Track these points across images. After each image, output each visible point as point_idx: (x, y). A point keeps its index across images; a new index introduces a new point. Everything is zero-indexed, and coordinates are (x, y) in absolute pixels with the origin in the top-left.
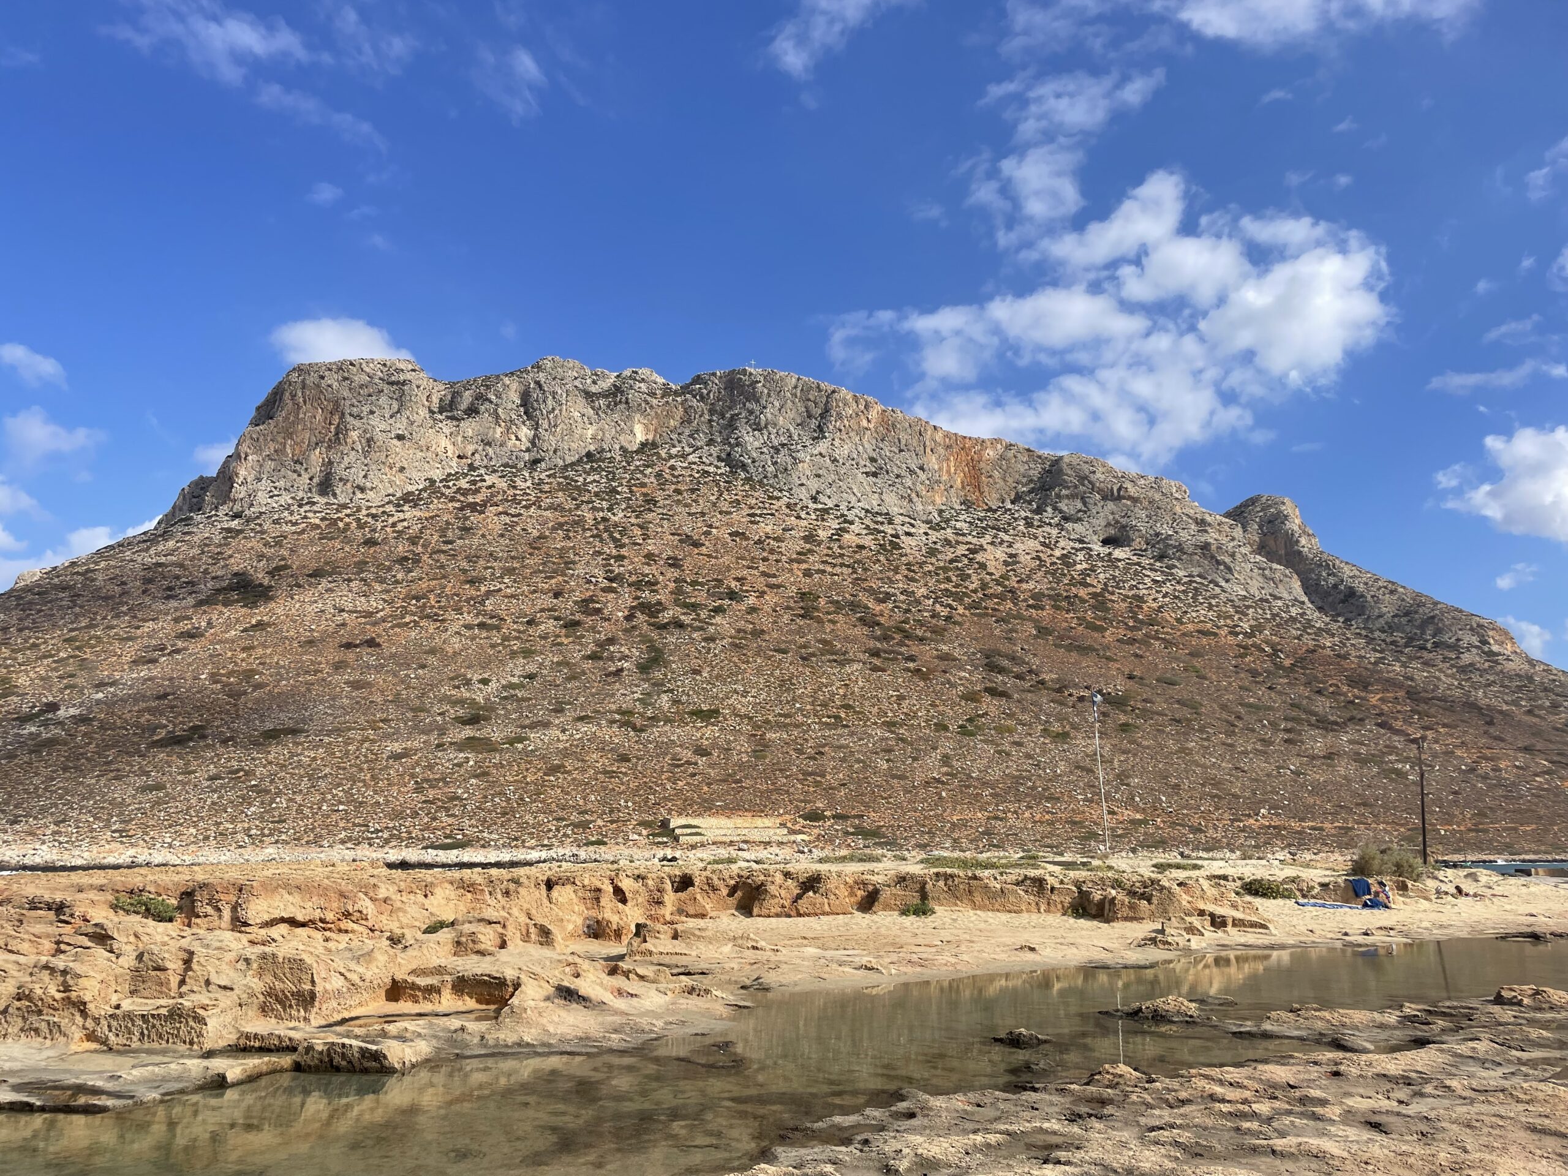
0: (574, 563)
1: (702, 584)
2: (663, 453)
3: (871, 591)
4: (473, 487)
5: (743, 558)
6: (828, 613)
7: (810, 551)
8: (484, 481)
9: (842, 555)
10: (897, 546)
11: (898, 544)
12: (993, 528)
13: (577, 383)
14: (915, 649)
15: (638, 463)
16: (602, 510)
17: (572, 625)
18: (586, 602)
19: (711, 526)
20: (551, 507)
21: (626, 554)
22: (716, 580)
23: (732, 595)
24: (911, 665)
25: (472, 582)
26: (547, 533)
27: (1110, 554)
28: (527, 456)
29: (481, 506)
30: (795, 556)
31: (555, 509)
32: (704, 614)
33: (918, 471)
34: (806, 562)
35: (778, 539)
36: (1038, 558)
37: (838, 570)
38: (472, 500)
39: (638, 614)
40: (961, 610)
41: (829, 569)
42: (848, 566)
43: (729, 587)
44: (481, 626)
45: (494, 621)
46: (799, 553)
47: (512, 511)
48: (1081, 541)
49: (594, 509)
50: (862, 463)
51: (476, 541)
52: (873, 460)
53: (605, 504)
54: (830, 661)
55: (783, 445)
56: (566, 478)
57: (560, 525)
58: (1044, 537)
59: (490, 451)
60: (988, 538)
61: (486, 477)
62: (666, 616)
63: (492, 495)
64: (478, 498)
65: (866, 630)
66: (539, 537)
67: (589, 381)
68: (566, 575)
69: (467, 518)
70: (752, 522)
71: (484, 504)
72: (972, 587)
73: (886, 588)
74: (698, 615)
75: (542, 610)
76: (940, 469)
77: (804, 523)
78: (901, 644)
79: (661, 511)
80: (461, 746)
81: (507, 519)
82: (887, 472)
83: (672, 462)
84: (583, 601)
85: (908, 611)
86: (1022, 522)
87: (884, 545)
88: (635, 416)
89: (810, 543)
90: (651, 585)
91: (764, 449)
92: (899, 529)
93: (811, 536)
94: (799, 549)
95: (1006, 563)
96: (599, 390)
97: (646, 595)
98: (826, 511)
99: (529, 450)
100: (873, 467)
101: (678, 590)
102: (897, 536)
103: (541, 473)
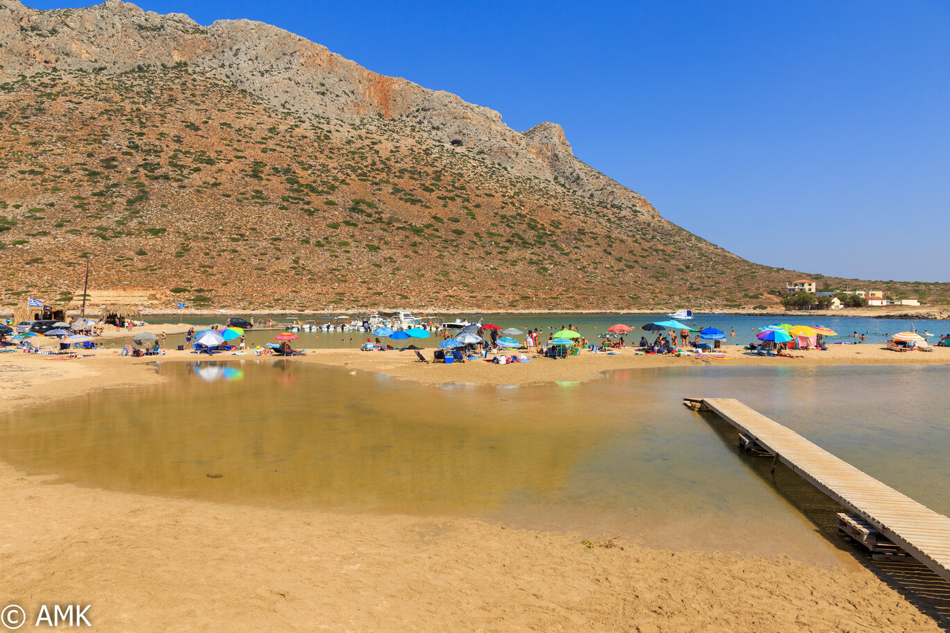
0: (109, 135)
1: (191, 154)
2: (190, 70)
3: (301, 163)
4: (52, 83)
5: (225, 139)
6: (269, 175)
7: (271, 138)
8: (61, 79)
9: (290, 141)
10: (327, 137)
11: (329, 136)
12: (390, 131)
13: (134, 19)
14: (313, 197)
15: (172, 75)
16: (139, 103)
17: (93, 174)
18: (107, 160)
19: (209, 118)
21: (146, 132)
22: (201, 151)
23: (210, 162)
24: (306, 207)
25: (34, 144)
26: (96, 116)
27: (454, 150)
28: (94, 65)
29: (55, 95)
30: (259, 140)
31: (107, 101)
32: (186, 172)
33: (350, 94)
34: (265, 144)
35: (251, 129)
36: (412, 150)
37: (284, 150)
38: (49, 91)
39: (141, 169)
40: (353, 176)
41: (278, 148)
42: (292, 148)
43: (209, 156)
44: (32, 172)
45: (41, 170)
46: (263, 138)
47: (76, 100)
48: (439, 141)
49: (134, 103)
50: (315, 86)
51: (45, 118)
52: (323, 85)
53: (141, 100)
54: (256, 203)
55: (267, 71)
56: (120, 81)
57: (107, 112)
58: (419, 137)
59: (69, 60)
60: (386, 136)
61: (63, 77)
62: (158, 172)
63: (64, 89)
64: (55, 90)
65: (289, 186)
66: (90, 118)
67: (143, 19)
68: (100, 143)
69: (42, 103)
70: (237, 118)
71: (58, 94)
72: (365, 164)
73: (311, 162)
74: (182, 172)
75: (77, 164)
77: (271, 120)
78: (307, 194)
79: (178, 106)
81: (72, 105)
82: (331, 93)
83: (195, 76)
84: (106, 160)
85: (318, 176)
86: (409, 129)
87: (320, 136)
88: (173, 44)
89: (272, 132)
90: (157, 152)
91: (254, 73)
92: (332, 128)
93: (274, 128)
94: (264, 136)
95: (392, 151)
96: (148, 25)
97: (152, 158)
98: (289, 114)
99: (96, 61)
100: (322, 89)
101: (175, 157)
102: (330, 132)
103: (102, 77)
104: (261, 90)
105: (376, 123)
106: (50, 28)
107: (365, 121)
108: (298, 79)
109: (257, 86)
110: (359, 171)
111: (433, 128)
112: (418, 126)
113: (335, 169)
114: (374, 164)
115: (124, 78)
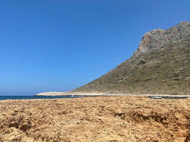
4: (171, 43)
20: (185, 44)
25: (173, 57)
26: (184, 48)
28: (179, 37)
38: (171, 45)
44: (175, 62)
45: (177, 62)
47: (178, 45)
51: (173, 51)
57: (186, 46)
59: (173, 38)
61: (173, 42)
63: (175, 44)
68: (188, 53)
69: (171, 48)
71: (173, 45)
75: (185, 59)
80: (174, 80)
81: (177, 47)
103: (182, 39)
106: (169, 32)
115: (187, 38)
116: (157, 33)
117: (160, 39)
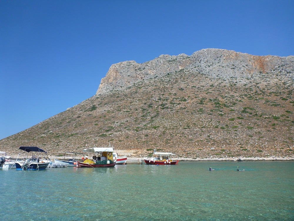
0: (153, 97)
1: (179, 99)
2: (184, 71)
3: (222, 96)
5: (193, 92)
6: (207, 102)
10: (235, 85)
12: (265, 78)
13: (168, 59)
15: (178, 74)
16: (165, 85)
17: (144, 110)
18: (150, 105)
19: (188, 86)
21: (165, 94)
22: (183, 97)
23: (185, 100)
24: (220, 113)
26: (151, 91)
29: (141, 87)
31: (156, 86)
32: (175, 105)
33: (245, 66)
34: (208, 91)
35: (203, 87)
36: (276, 83)
39: (160, 106)
41: (213, 92)
45: (130, 110)
47: (147, 87)
48: (291, 78)
50: (230, 66)
52: (233, 65)
53: (166, 84)
54: (199, 113)
55: (211, 65)
57: (155, 89)
58: (280, 78)
59: (148, 76)
60: (263, 80)
61: (145, 81)
62: (165, 106)
63: (144, 85)
64: (142, 85)
65: (215, 105)
66: (149, 92)
67: (170, 58)
68: (150, 99)
69: (137, 90)
70: (198, 83)
72: (252, 92)
73: (226, 95)
75: (140, 107)
76: (252, 65)
77: (211, 82)
78: (222, 108)
79: (178, 83)
81: (145, 89)
82: (237, 68)
83: (186, 73)
86: (275, 75)
87: (232, 85)
88: (179, 64)
89: (211, 87)
90: (167, 100)
91: (206, 67)
92: (238, 80)
93: (213, 85)
94: (208, 88)
95: (266, 86)
96: (172, 60)
97: (164, 102)
98: (220, 79)
99: (155, 75)
100: (233, 67)
101: (173, 100)
102: (236, 82)
103: (156, 79)
104: (209, 72)
105: (259, 76)
106: (143, 68)
107: (253, 76)
108: (223, 65)
109: (208, 71)
110: (249, 96)
111: (288, 73)
112: (279, 74)
113: (237, 96)
114: (256, 92)
115: (163, 78)
116: (127, 67)
117: (129, 76)
